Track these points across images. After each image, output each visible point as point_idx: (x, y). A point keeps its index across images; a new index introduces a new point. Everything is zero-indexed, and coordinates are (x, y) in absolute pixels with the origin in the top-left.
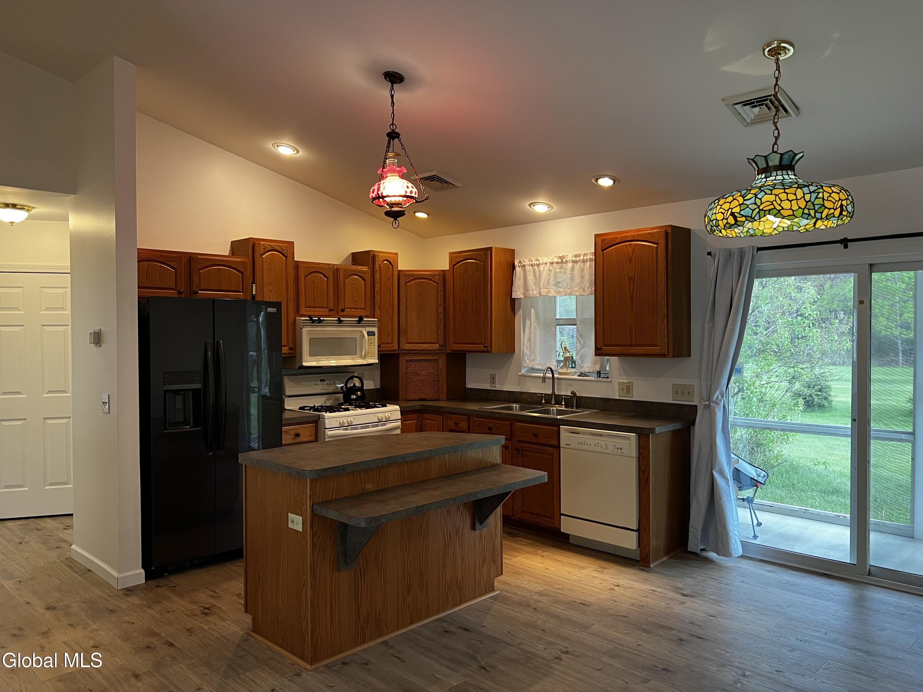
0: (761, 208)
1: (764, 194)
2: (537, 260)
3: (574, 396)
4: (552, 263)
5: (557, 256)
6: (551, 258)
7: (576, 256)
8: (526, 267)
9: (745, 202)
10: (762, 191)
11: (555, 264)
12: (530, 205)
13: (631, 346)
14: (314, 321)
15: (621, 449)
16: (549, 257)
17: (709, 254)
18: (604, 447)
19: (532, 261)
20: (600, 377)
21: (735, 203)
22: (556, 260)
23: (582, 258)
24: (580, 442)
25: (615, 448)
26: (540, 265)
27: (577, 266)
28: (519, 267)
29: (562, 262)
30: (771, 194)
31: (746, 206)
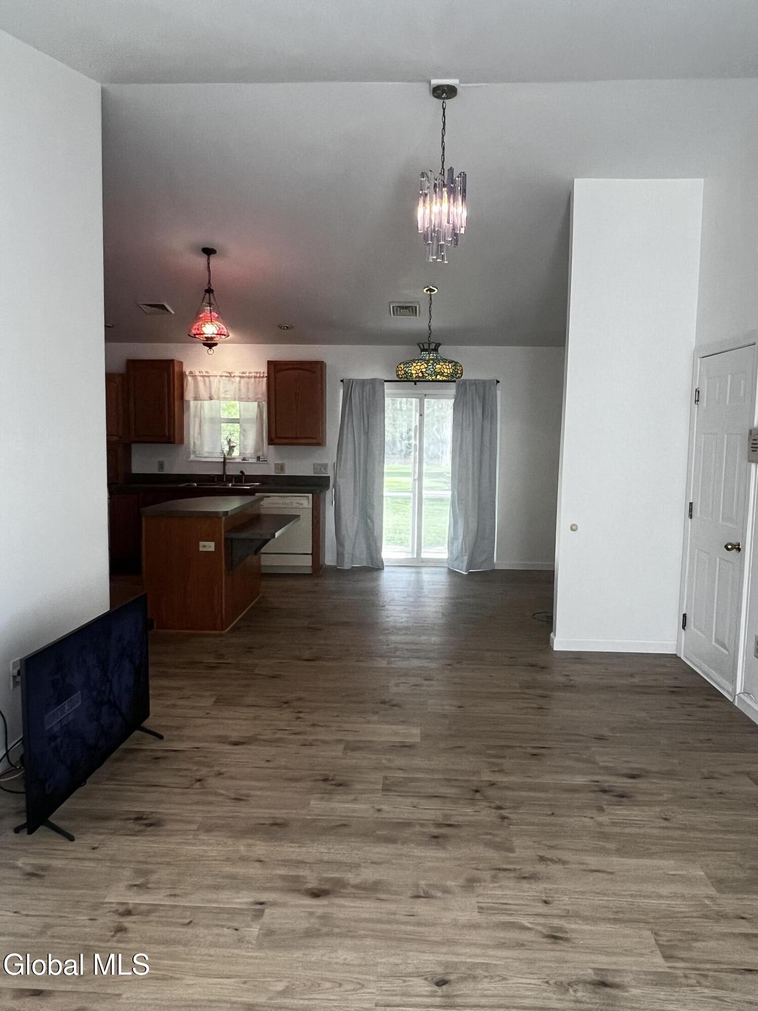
2: (208, 373)
3: (243, 475)
4: (221, 376)
6: (220, 372)
7: (243, 373)
8: (196, 377)
11: (224, 377)
13: (296, 438)
15: (302, 504)
17: (342, 381)
18: (290, 504)
19: (202, 373)
20: (259, 460)
22: (225, 374)
26: (210, 377)
27: (243, 381)
28: (189, 376)
29: (231, 376)
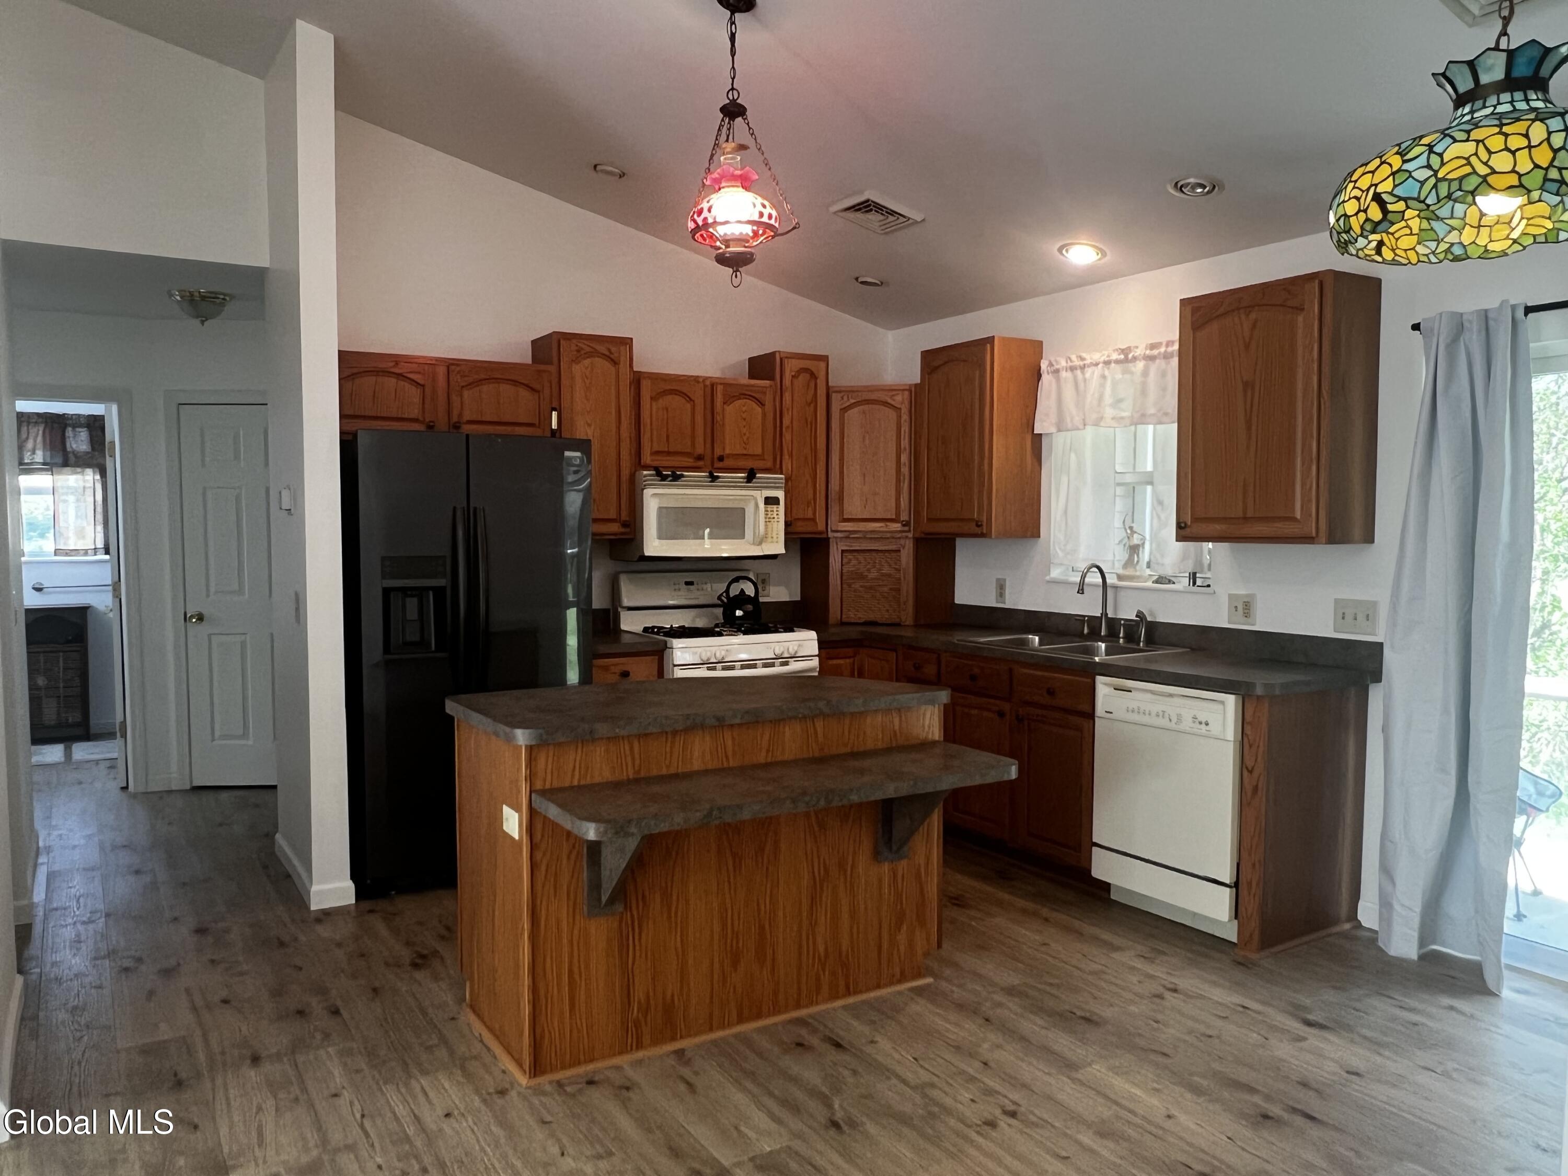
0: (1440, 175)
1: (1451, 141)
2: (1082, 359)
3: (1142, 620)
4: (1107, 363)
5: (1117, 350)
6: (1106, 353)
7: (1153, 346)
8: (1060, 373)
9: (1406, 167)
10: (1446, 135)
11: (1113, 365)
12: (1060, 250)
13: (1245, 519)
14: (664, 478)
15: (1207, 724)
16: (1104, 352)
17: (1416, 327)
18: (1174, 720)
19: (1071, 361)
20: (1194, 583)
21: (1385, 170)
22: (1115, 356)
23: (1163, 350)
24: (1130, 708)
25: (1194, 722)
26: (1086, 369)
27: (1154, 368)
28: (1048, 374)
29: (1126, 360)
30: (1467, 140)
31: (1408, 175)
